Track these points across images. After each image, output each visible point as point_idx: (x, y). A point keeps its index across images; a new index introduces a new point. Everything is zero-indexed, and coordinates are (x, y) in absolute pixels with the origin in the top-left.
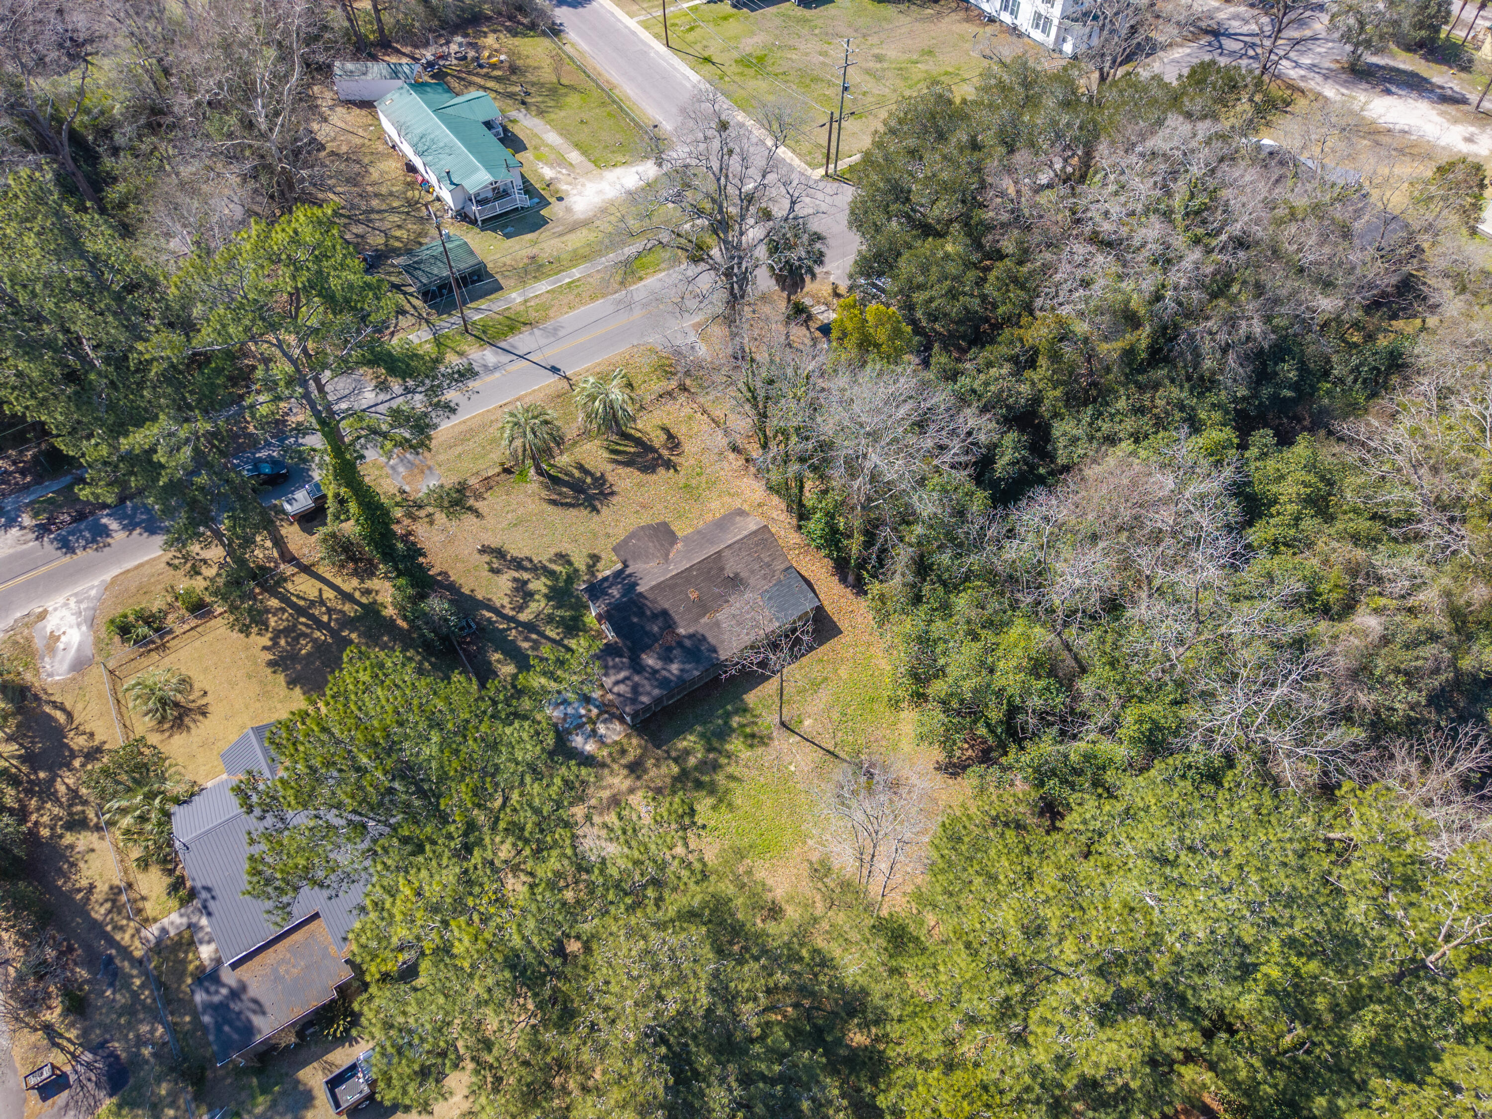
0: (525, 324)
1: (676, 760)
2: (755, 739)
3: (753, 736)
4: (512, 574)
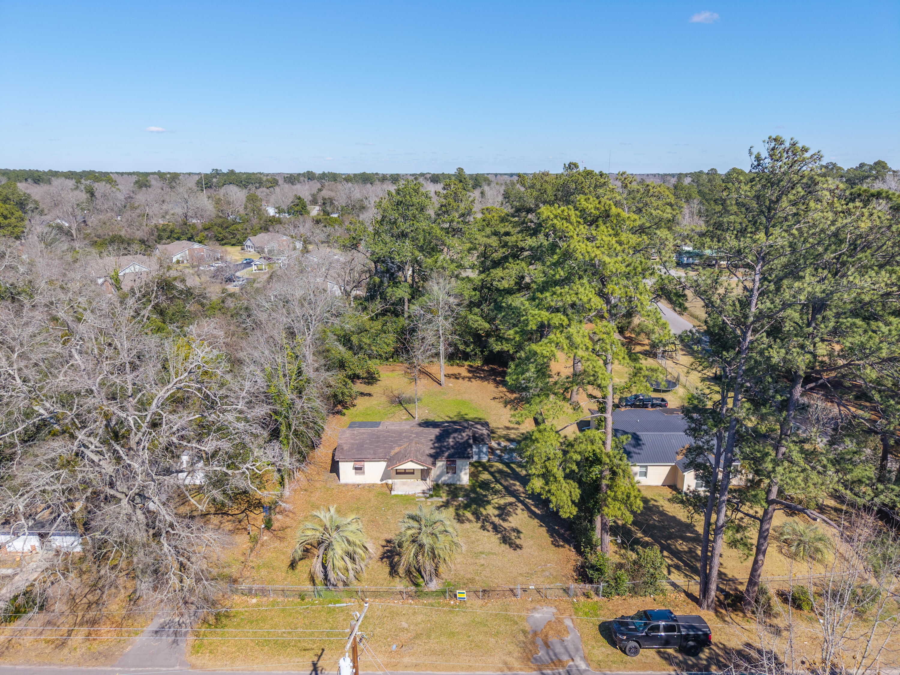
4: (505, 525)
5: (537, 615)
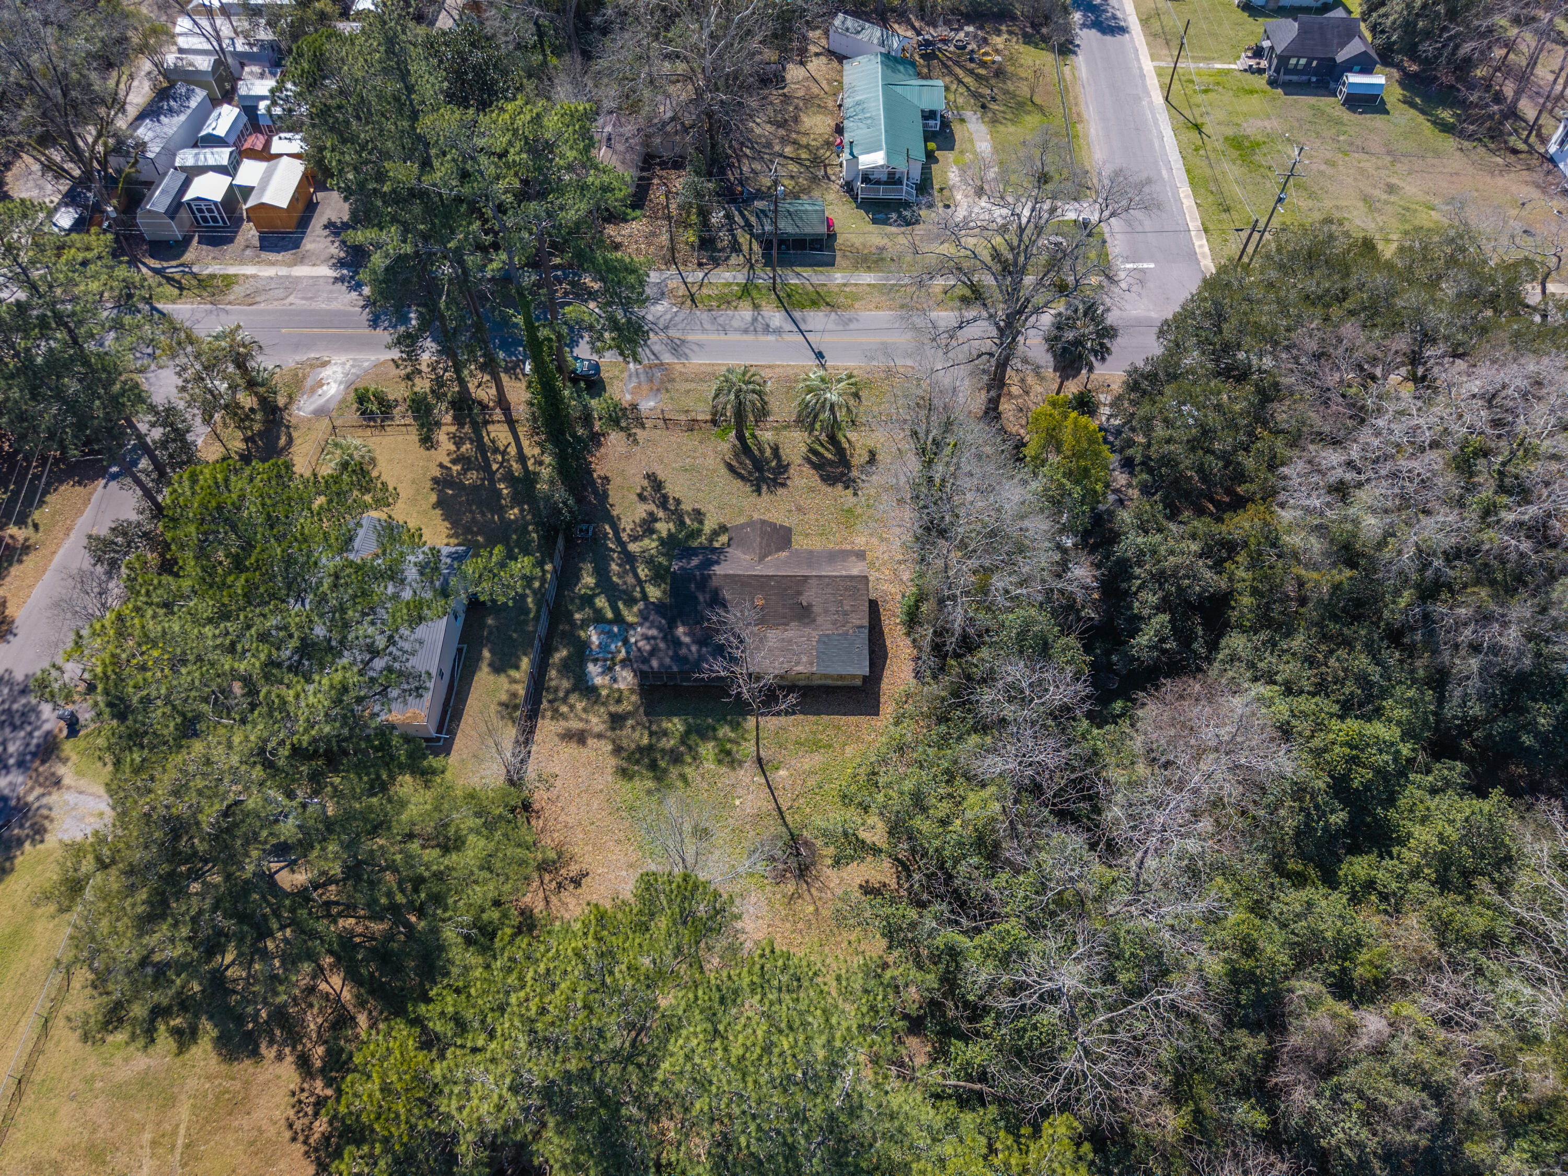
0: (828, 304)
1: (651, 734)
2: (727, 757)
3: (728, 753)
4: (652, 507)
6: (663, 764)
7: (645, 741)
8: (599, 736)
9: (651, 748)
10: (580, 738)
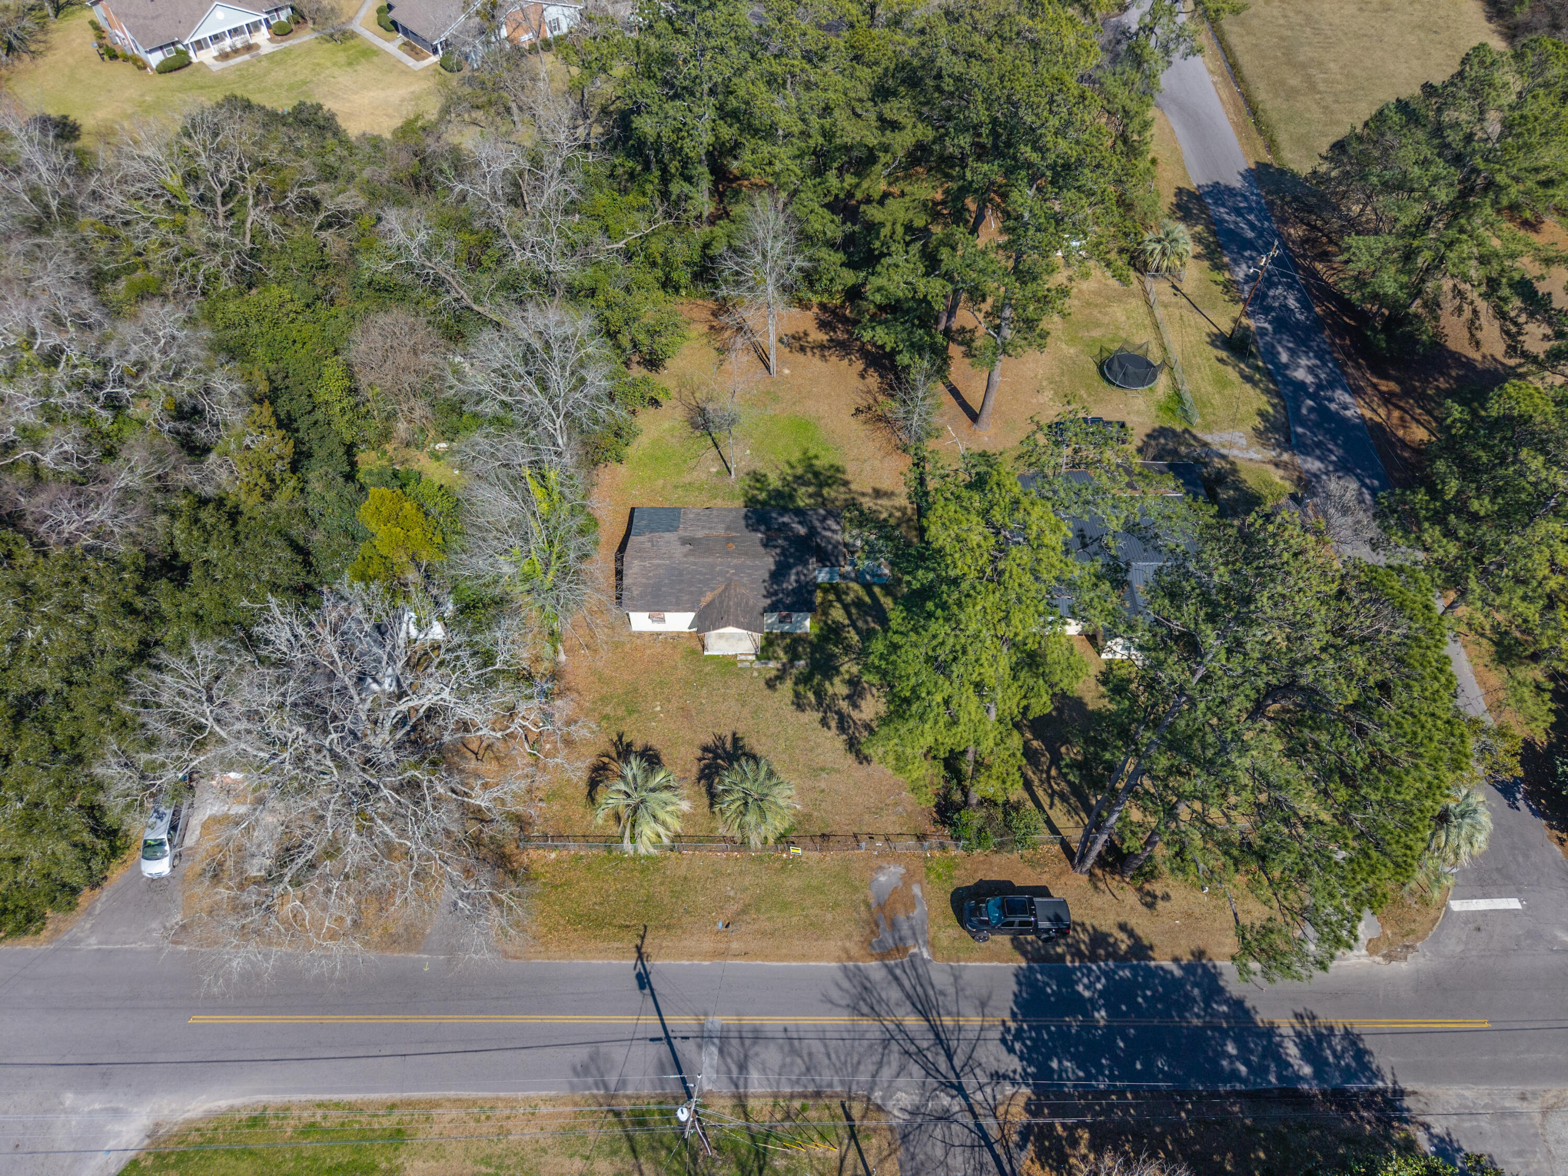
1: (822, 496)
2: (758, 478)
3: (758, 481)
4: (855, 715)
5: (882, 879)
6: (810, 476)
7: (825, 491)
8: (863, 494)
9: (821, 486)
10: (878, 493)
